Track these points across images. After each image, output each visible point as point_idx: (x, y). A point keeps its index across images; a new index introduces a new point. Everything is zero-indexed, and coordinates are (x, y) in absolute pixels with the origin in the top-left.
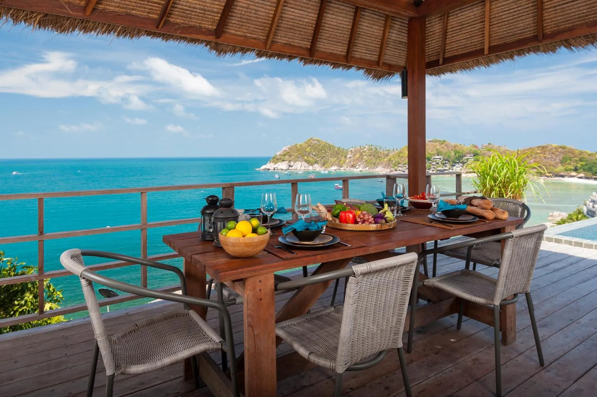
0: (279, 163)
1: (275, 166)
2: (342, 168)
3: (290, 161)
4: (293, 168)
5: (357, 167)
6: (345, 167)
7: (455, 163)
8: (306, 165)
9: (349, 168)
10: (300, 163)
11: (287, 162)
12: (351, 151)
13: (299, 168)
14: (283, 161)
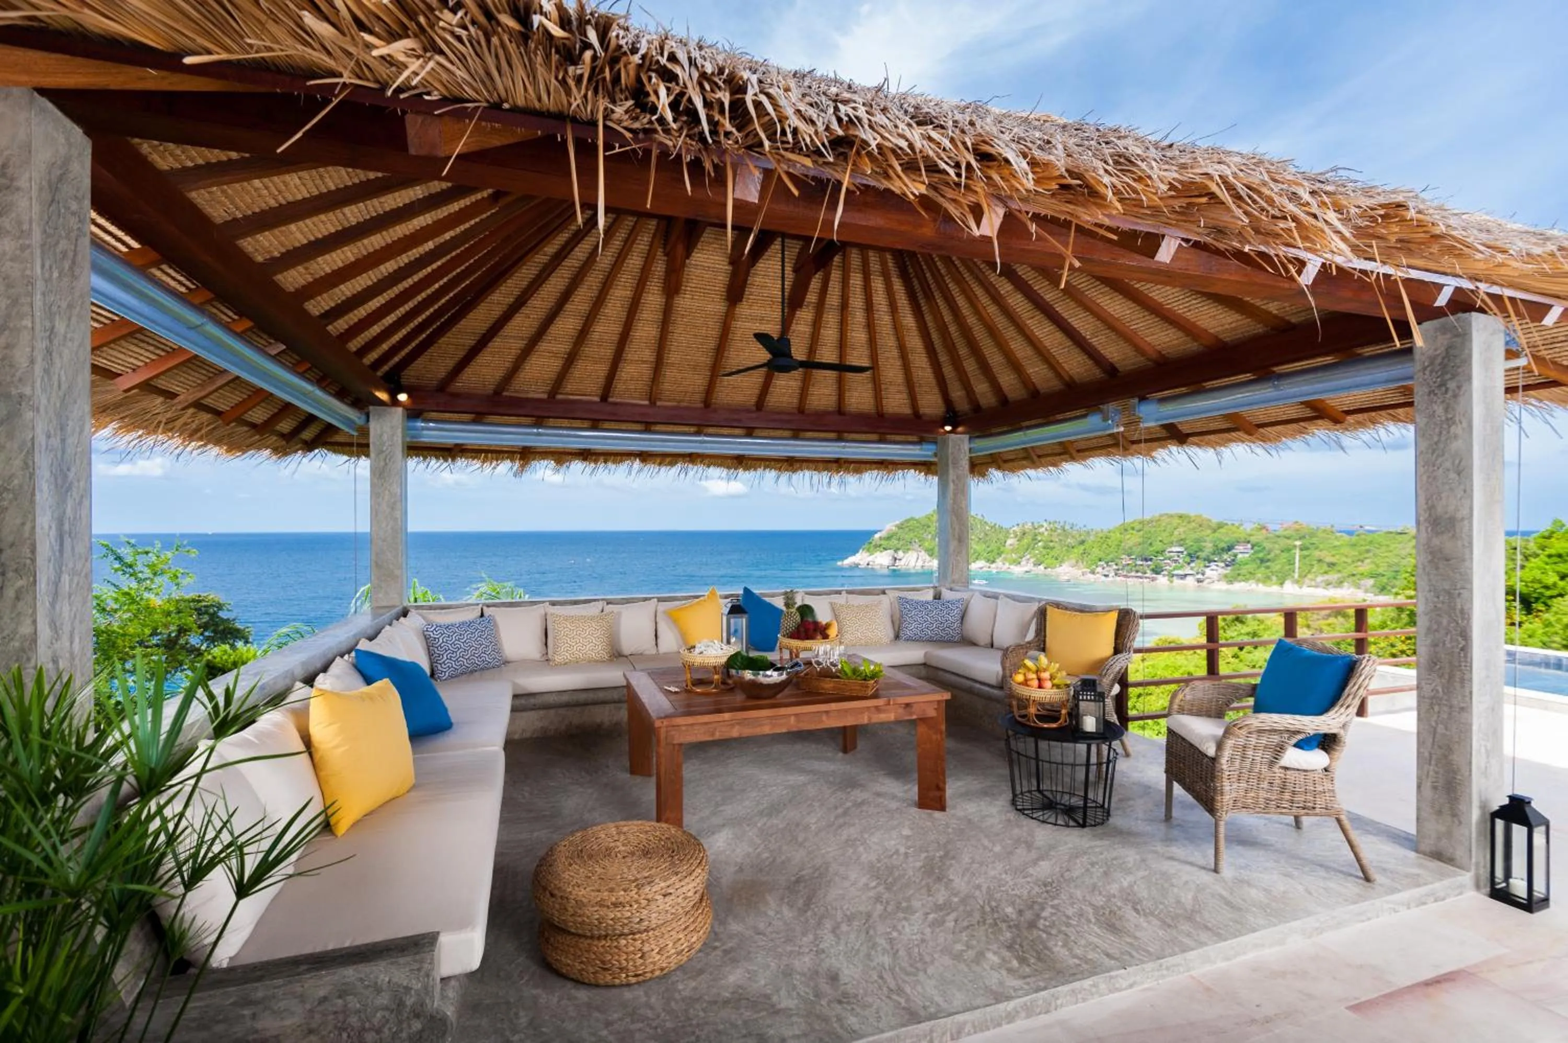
0: (878, 554)
1: (871, 558)
2: (993, 566)
3: (896, 550)
4: (902, 562)
5: (1023, 563)
6: (999, 562)
7: (1210, 561)
8: (928, 558)
9: (1007, 565)
10: (915, 555)
11: (891, 552)
12: (1015, 532)
13: (912, 564)
14: (885, 549)
